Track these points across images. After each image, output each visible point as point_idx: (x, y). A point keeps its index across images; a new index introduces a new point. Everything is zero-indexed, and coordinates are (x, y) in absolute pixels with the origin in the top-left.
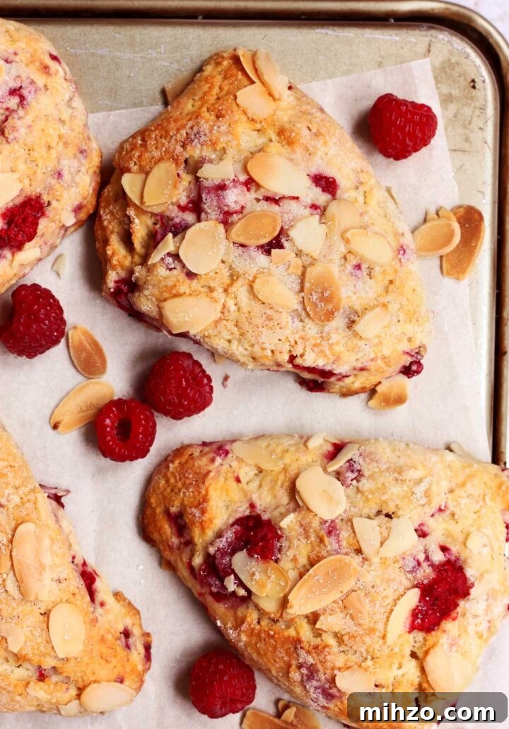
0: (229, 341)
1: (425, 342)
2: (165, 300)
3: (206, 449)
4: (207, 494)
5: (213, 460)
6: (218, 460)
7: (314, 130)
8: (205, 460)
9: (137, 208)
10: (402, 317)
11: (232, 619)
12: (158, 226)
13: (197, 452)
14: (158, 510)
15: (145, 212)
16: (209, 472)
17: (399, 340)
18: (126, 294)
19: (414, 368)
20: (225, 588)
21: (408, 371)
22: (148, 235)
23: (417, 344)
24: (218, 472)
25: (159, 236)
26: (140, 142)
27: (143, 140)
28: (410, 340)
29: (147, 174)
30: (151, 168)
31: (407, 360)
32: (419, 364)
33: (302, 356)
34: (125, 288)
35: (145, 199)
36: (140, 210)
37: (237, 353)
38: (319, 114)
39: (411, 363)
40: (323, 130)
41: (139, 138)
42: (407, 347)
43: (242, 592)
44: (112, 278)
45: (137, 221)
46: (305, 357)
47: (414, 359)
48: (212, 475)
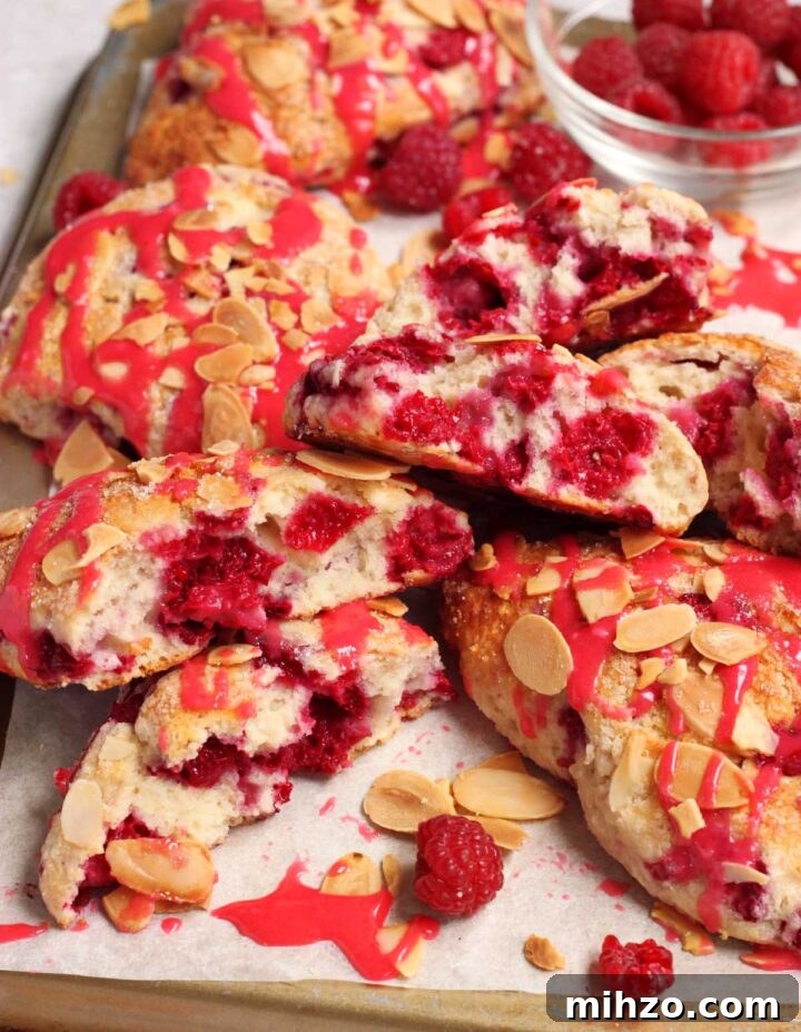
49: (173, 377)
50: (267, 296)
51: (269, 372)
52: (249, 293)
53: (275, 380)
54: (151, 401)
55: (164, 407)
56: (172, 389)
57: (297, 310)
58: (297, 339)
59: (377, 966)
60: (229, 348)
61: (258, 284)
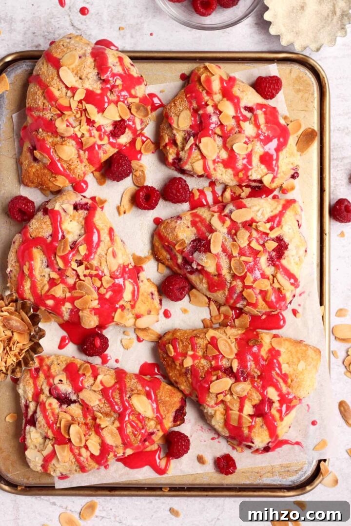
0: (222, 175)
1: (298, 164)
2: (194, 163)
3: (173, 219)
4: (177, 234)
5: (176, 222)
6: (179, 222)
7: (241, 90)
8: (173, 223)
9: (176, 129)
10: (288, 155)
11: (198, 280)
12: (186, 135)
13: (169, 221)
14: (159, 247)
15: (180, 131)
16: (176, 227)
17: (288, 164)
18: (178, 163)
19: (296, 175)
20: (193, 268)
21: (293, 177)
22: (183, 139)
23: (295, 165)
24: (179, 226)
25: (187, 139)
26: (173, 105)
27: (174, 103)
28: (292, 164)
29: (178, 116)
30: (180, 114)
31: (292, 172)
32: (297, 173)
33: (251, 175)
34: (177, 161)
35: (180, 125)
36: (177, 130)
37: (225, 179)
38: (242, 84)
39: (294, 173)
40: (244, 90)
41: (173, 103)
42: (292, 167)
43: (199, 268)
44: (171, 158)
45: (177, 135)
46: (252, 176)
47: (295, 171)
48: (177, 227)
49: (68, 305)
50: (91, 276)
51: (97, 302)
52: (85, 276)
53: (98, 304)
54: (63, 311)
55: (67, 313)
56: (69, 309)
57: (101, 280)
58: (102, 291)
59: (161, 472)
60: (84, 297)
61: (87, 272)
